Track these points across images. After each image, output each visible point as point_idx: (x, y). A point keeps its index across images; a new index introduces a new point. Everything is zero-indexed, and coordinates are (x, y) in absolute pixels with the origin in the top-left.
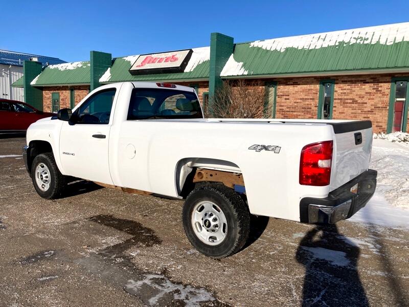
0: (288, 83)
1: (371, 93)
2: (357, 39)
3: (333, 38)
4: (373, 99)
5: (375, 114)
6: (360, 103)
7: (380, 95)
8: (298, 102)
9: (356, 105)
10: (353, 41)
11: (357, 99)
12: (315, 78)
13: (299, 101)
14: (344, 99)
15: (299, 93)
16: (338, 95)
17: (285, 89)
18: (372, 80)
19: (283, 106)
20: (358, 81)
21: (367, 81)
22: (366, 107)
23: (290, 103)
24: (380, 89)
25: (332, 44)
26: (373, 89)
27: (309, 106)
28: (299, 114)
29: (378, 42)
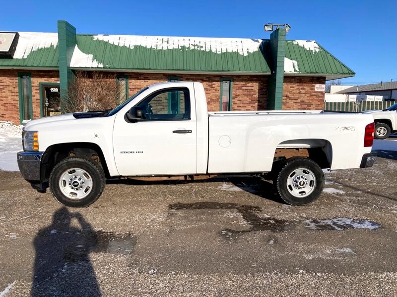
0: (139, 78)
1: (207, 89)
2: (194, 46)
3: (176, 42)
4: (209, 94)
5: (211, 105)
7: (214, 91)
10: (192, 48)
12: (164, 74)
18: (208, 79)
20: (198, 79)
21: (205, 79)
24: (213, 86)
25: (176, 47)
26: (209, 86)
29: (211, 50)
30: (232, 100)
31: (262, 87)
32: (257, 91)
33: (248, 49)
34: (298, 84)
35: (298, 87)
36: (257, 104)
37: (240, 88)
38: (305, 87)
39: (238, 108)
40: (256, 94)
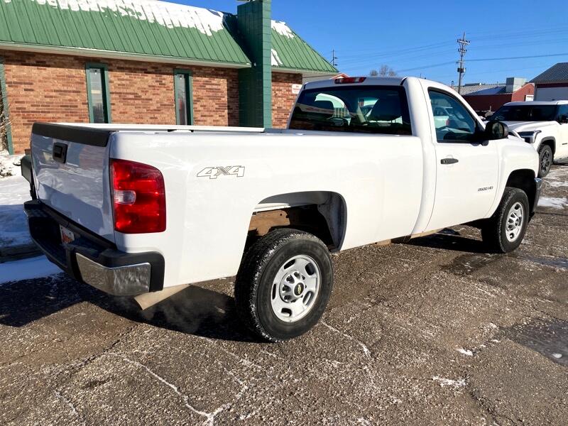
0: (27, 62)
1: (154, 86)
2: (126, 10)
4: (158, 94)
5: (163, 113)
6: (144, 99)
7: (165, 89)
8: (51, 97)
9: (140, 102)
10: (124, 13)
11: (140, 94)
13: (54, 94)
14: (124, 93)
15: (51, 80)
16: (115, 87)
17: (20, 71)
18: (153, 70)
19: (23, 102)
20: (138, 69)
21: (149, 70)
22: (152, 105)
23: (37, 96)
24: (164, 82)
25: (94, 8)
26: (156, 81)
27: (74, 104)
28: (58, 115)
29: (155, 21)
30: (192, 106)
31: (231, 85)
32: (226, 92)
33: (209, 25)
34: (274, 83)
35: (274, 87)
36: (226, 111)
37: (203, 87)
38: (281, 88)
39: (202, 118)
40: (224, 97)
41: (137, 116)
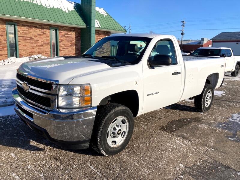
1: (40, 34)
4: (42, 38)
5: (44, 47)
6: (35, 40)
7: (45, 36)
9: (33, 41)
11: (33, 38)
12: (2, 20)
14: (25, 37)
16: (21, 34)
18: (40, 27)
20: (32, 26)
21: (38, 27)
22: (39, 43)
24: (45, 32)
26: (41, 32)
29: (41, 4)
30: (58, 44)
31: (77, 35)
32: (75, 38)
33: (67, 8)
34: (97, 35)
35: (97, 37)
36: (75, 47)
37: (64, 35)
39: (63, 50)
40: (74, 40)
41: (31, 47)
